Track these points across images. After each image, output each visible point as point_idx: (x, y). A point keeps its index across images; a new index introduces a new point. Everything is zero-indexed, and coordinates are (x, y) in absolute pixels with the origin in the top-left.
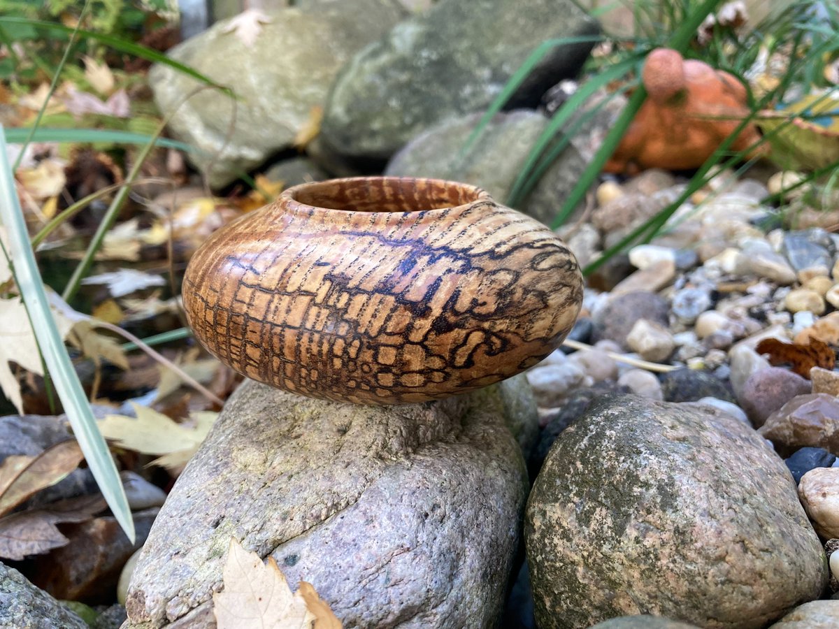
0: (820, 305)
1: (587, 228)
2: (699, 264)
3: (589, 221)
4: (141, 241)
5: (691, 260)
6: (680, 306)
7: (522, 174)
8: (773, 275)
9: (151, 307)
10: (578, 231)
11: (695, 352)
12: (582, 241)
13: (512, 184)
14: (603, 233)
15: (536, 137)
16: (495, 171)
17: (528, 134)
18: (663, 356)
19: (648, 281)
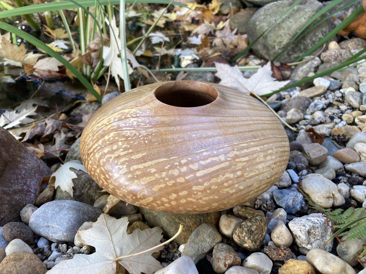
0: (351, 121)
1: (317, 58)
2: (340, 88)
3: (319, 56)
4: (167, 17)
5: (336, 87)
6: (312, 106)
7: (299, 32)
8: (351, 103)
9: (162, 51)
10: (313, 59)
11: (304, 124)
12: (313, 63)
13: (295, 35)
14: (322, 62)
15: (310, 18)
16: (289, 28)
17: (307, 16)
18: (293, 122)
19: (313, 92)
